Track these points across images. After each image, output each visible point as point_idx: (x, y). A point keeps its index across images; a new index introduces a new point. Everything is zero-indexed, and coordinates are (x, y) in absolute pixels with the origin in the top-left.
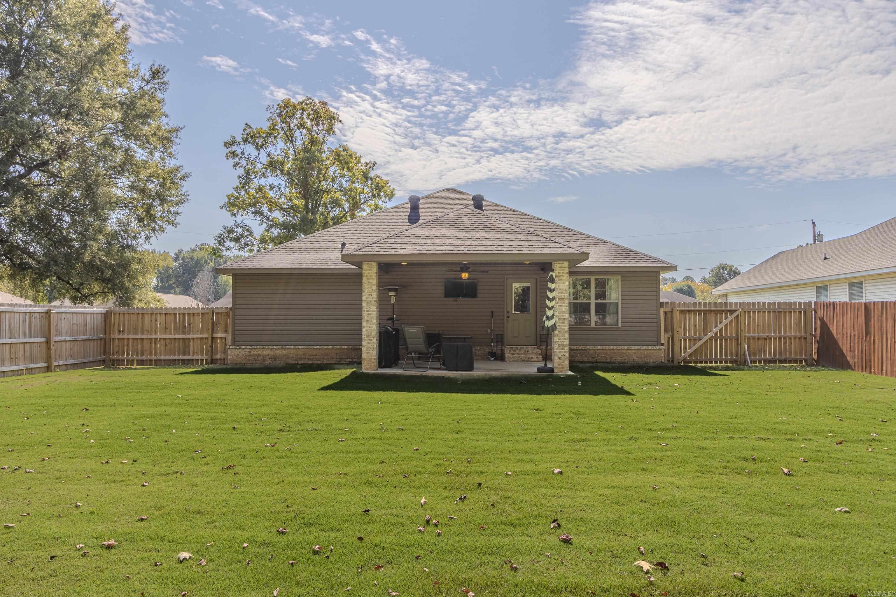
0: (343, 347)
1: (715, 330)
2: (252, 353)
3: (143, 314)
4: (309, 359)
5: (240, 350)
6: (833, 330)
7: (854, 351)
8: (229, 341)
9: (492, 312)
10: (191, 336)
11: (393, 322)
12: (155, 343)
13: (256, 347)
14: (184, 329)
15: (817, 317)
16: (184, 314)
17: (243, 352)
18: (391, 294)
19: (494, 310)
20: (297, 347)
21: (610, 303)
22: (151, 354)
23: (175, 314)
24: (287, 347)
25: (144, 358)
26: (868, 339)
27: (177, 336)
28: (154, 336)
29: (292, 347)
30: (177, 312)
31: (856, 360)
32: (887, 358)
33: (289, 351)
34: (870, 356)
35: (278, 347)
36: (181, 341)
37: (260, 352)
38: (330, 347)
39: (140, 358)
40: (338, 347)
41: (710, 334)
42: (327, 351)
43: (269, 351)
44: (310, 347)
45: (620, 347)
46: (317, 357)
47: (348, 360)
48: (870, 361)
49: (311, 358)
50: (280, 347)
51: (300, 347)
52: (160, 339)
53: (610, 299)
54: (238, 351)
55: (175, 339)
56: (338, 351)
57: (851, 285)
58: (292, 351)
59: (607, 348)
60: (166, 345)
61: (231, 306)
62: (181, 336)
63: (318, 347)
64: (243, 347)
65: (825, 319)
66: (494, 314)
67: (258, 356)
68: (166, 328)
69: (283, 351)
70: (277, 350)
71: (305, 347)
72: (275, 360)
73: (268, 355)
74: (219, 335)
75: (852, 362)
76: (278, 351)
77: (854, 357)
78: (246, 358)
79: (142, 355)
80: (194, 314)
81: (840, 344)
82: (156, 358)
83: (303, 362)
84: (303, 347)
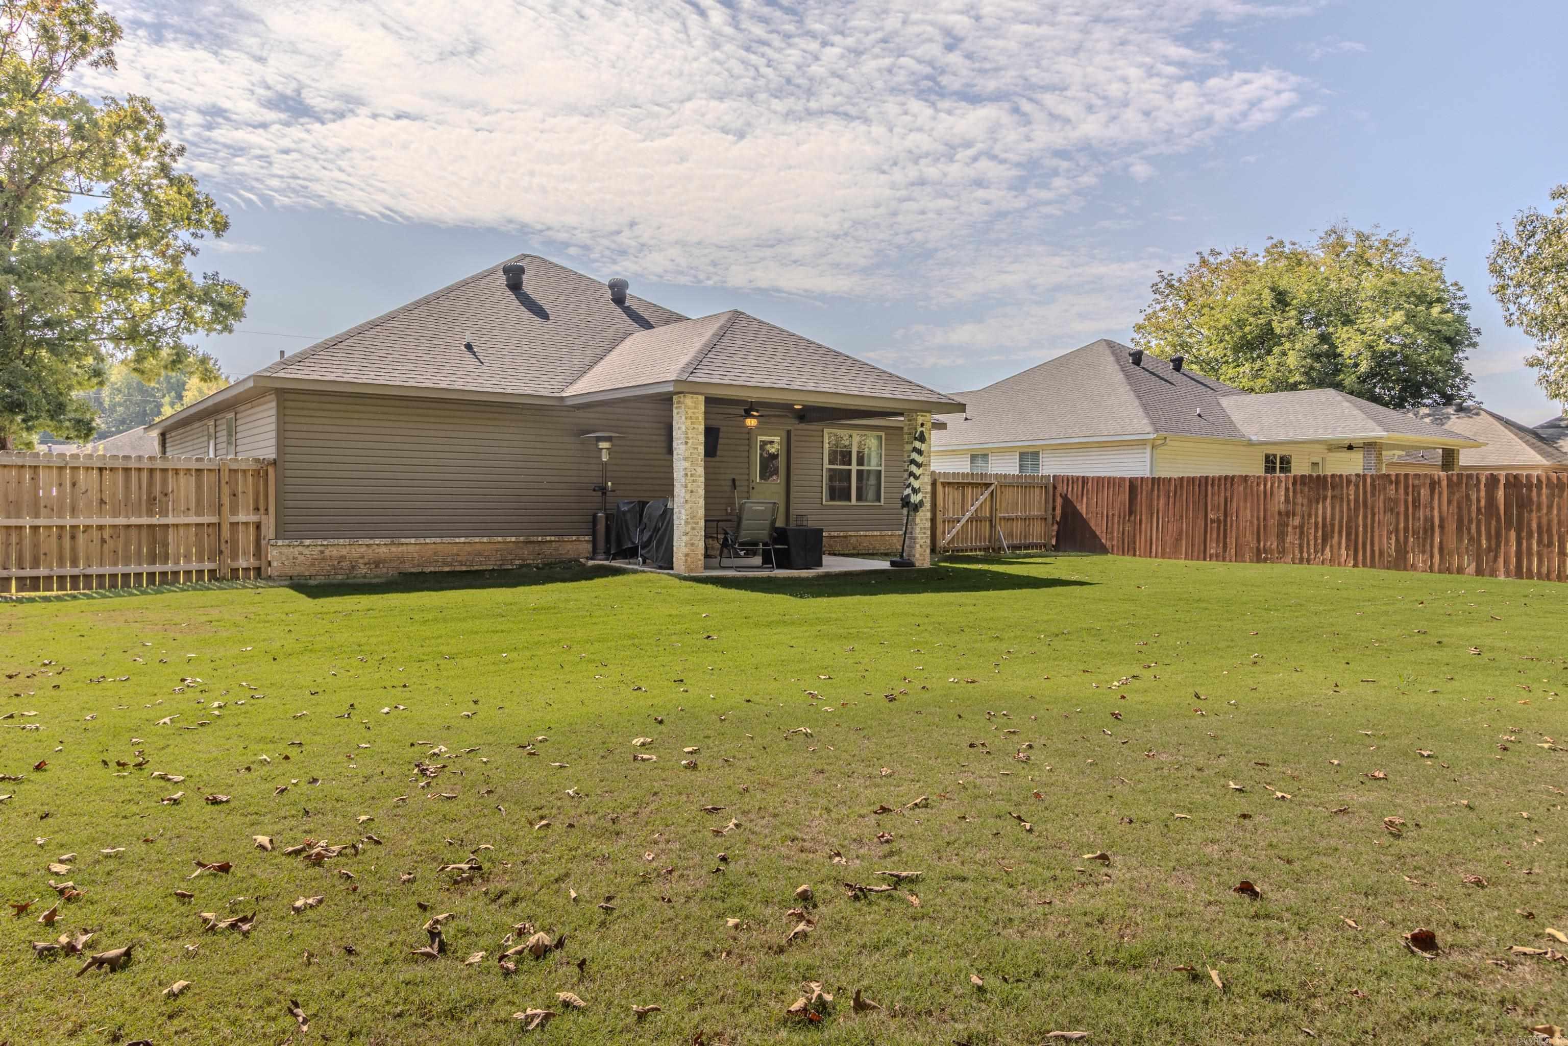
0: (508, 539)
1: (973, 509)
2: (327, 553)
3: (35, 468)
4: (446, 564)
5: (300, 549)
6: (1082, 508)
7: (1112, 533)
8: (269, 529)
9: (734, 480)
10: (170, 520)
11: (604, 494)
12: (73, 537)
13: (336, 541)
14: (152, 504)
15: (1058, 495)
16: (151, 471)
17: (306, 551)
18: (603, 445)
19: (736, 477)
20: (422, 541)
21: (869, 471)
22: (61, 563)
23: (127, 470)
24: (403, 540)
25: (42, 572)
26: (1132, 518)
27: (134, 520)
28: (68, 521)
29: (413, 541)
30: (133, 464)
31: (1115, 543)
32: (1157, 538)
33: (404, 548)
34: (1134, 536)
35: (383, 541)
36: (144, 533)
37: (344, 552)
38: (485, 540)
39: (28, 572)
40: (500, 539)
41: (968, 515)
42: (478, 546)
43: (363, 549)
44: (445, 540)
45: (884, 533)
46: (460, 558)
47: (517, 562)
48: (1135, 543)
49: (449, 559)
50: (388, 541)
51: (428, 540)
52: (87, 528)
53: (869, 465)
54: (296, 551)
55: (129, 526)
56: (499, 546)
57: (1022, 456)
58: (411, 548)
59: (870, 533)
60: (103, 541)
61: (274, 456)
62: (145, 520)
63: (462, 540)
64: (307, 542)
65: (1069, 496)
66: (737, 483)
67: (342, 558)
68: (102, 502)
69: (394, 549)
70: (381, 548)
71: (438, 540)
72: (377, 566)
73: (362, 557)
74: (242, 517)
75: (1108, 545)
76: (384, 549)
77: (1112, 539)
78: (313, 565)
79: (35, 564)
80: (177, 471)
81: (1092, 524)
82: (75, 571)
83: (432, 569)
84: (433, 540)
